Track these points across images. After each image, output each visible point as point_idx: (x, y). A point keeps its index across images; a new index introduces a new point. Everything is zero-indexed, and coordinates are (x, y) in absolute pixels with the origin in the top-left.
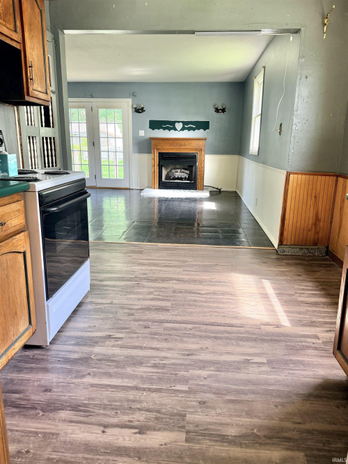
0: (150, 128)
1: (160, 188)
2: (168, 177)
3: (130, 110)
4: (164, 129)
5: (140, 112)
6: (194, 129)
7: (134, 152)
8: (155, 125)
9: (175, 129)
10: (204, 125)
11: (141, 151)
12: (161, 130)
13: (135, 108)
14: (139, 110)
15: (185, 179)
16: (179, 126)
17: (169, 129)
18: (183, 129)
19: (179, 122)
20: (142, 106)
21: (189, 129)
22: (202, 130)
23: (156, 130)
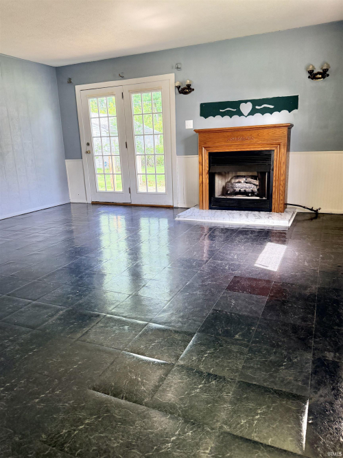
0: (201, 115)
1: (210, 208)
2: (225, 191)
3: (173, 91)
4: (223, 115)
5: (186, 93)
6: (271, 111)
7: (178, 154)
8: (208, 110)
9: (240, 114)
10: (290, 103)
11: (188, 152)
12: (218, 117)
13: (179, 87)
14: (185, 90)
15: (253, 193)
16: (246, 108)
17: (231, 114)
18: (252, 113)
19: (246, 102)
20: (188, 82)
21: (263, 111)
22: (285, 112)
23: (211, 118)
